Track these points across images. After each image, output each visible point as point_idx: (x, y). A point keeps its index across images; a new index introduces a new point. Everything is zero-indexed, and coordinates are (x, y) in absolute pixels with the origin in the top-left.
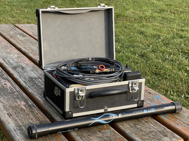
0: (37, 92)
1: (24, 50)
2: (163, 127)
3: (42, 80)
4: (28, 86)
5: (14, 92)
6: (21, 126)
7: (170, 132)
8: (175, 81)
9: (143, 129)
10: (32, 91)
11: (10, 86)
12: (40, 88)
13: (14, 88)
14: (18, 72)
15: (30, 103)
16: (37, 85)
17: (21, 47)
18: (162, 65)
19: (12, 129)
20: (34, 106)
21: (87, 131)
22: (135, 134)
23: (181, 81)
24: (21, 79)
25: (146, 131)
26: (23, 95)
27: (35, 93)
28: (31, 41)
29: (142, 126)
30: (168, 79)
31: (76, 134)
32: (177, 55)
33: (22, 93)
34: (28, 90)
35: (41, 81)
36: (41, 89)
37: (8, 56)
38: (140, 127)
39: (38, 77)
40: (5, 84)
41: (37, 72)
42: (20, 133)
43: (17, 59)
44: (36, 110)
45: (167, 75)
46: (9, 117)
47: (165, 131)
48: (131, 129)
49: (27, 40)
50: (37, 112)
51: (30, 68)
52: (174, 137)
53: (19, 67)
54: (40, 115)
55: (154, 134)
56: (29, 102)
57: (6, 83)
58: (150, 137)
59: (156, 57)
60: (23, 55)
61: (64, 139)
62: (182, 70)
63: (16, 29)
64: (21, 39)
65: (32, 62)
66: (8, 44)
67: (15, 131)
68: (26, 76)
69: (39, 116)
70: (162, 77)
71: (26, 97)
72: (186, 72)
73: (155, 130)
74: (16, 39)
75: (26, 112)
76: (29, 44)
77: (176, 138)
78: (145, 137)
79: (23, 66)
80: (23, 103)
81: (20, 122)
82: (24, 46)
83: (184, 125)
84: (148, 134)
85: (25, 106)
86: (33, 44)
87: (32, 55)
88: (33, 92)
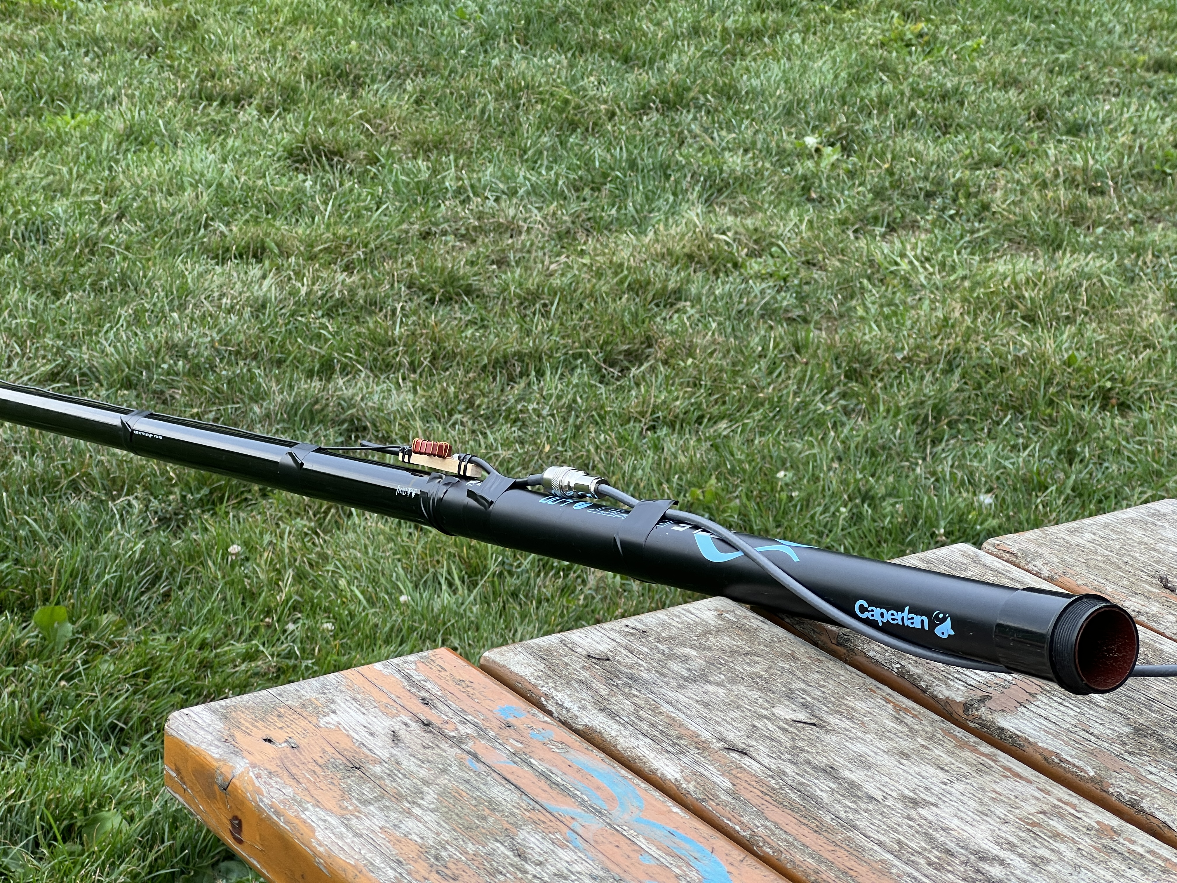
29: (761, 717)
47: (604, 691)
73: (672, 695)
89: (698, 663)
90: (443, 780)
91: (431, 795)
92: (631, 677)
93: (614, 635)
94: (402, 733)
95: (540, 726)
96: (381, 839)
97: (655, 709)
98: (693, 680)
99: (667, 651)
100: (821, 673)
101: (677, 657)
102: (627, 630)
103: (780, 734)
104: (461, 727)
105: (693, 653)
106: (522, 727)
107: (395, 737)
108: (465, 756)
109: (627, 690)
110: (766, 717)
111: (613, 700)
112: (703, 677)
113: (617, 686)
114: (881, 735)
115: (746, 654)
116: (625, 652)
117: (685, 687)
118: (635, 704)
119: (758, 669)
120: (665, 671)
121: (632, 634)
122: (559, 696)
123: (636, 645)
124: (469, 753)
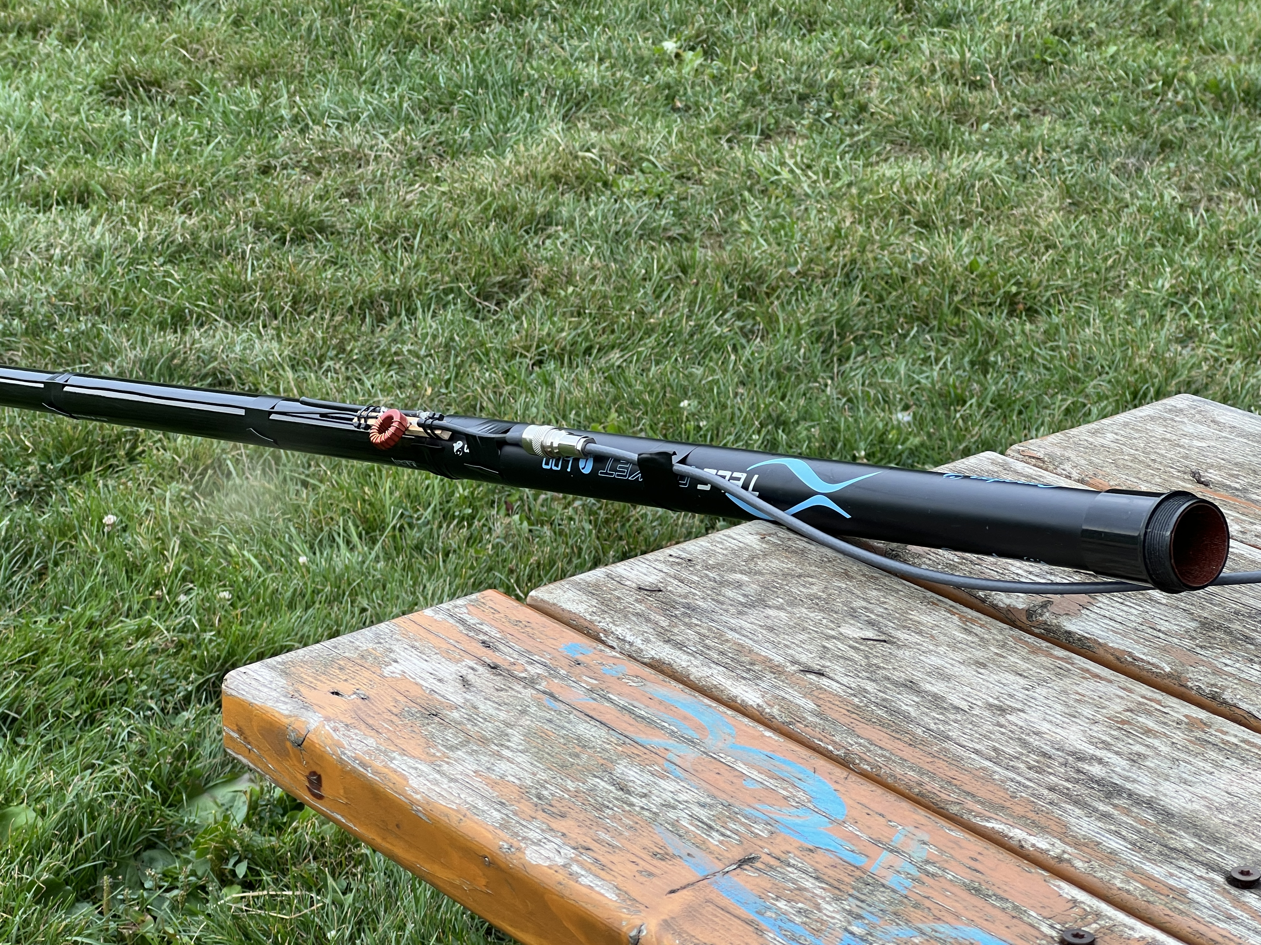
89: (752, 589)
90: (526, 721)
91: (516, 738)
92: (688, 606)
93: (660, 566)
94: (471, 677)
95: (611, 661)
96: (477, 782)
97: (720, 636)
98: (752, 606)
99: (718, 578)
100: (879, 590)
101: (730, 584)
102: (671, 559)
103: (852, 653)
104: (529, 668)
105: (745, 578)
106: (591, 663)
107: (465, 682)
108: (541, 695)
109: (687, 620)
110: (834, 637)
111: (676, 630)
112: (760, 602)
113: (676, 616)
114: (954, 646)
115: (800, 576)
116: (676, 582)
117: (746, 613)
118: (699, 634)
119: (815, 590)
120: (721, 598)
121: (678, 564)
122: (619, 631)
123: (685, 574)
124: (544, 693)
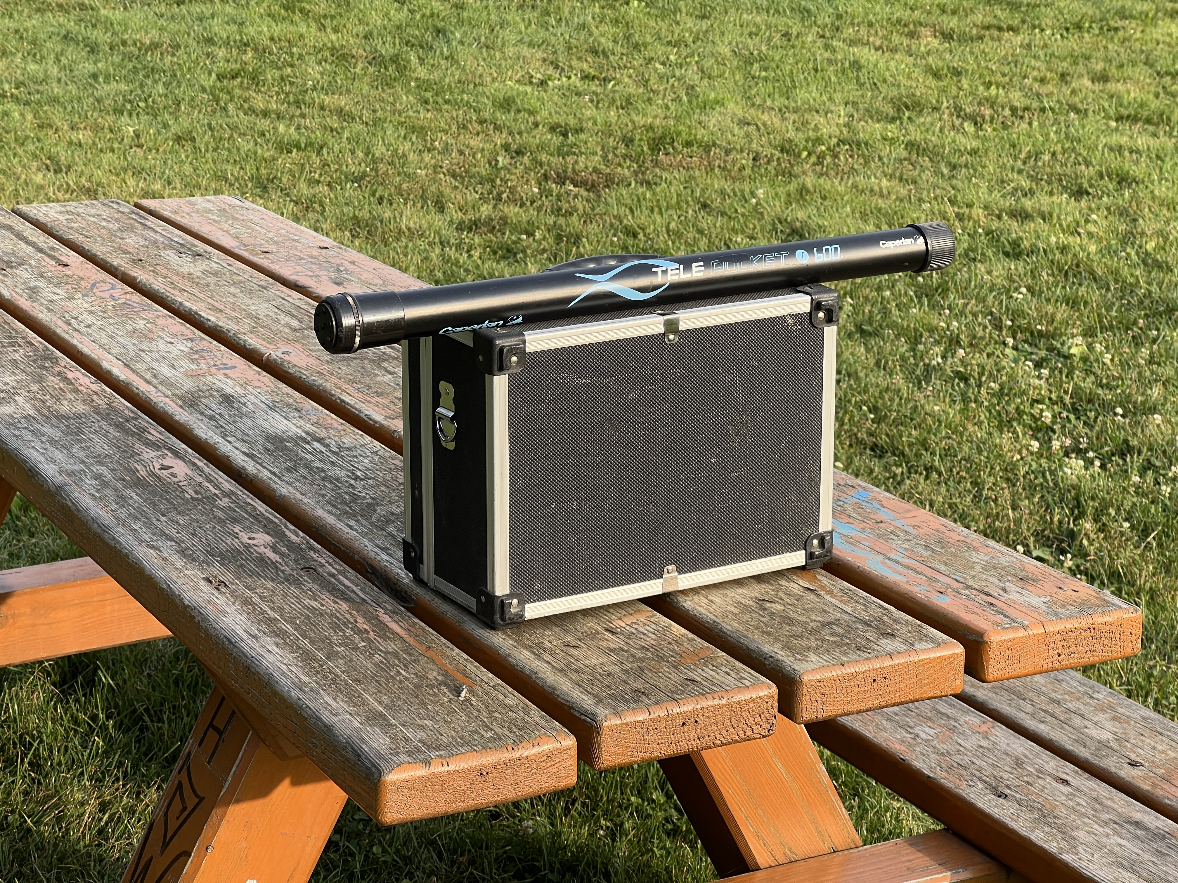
0: (316, 493)
1: (213, 319)
2: (881, 607)
3: (327, 446)
4: (270, 471)
5: (211, 499)
6: (276, 619)
7: (907, 622)
8: (975, 484)
9: (793, 615)
10: (292, 490)
11: (189, 472)
12: (323, 479)
13: (210, 481)
14: (211, 418)
15: (293, 537)
16: (308, 466)
17: (194, 308)
18: (908, 400)
19: (240, 631)
20: (312, 548)
21: (556, 629)
22: (763, 632)
23: (1008, 480)
24: (229, 447)
25: (805, 622)
26: (255, 509)
27: (306, 500)
28: (236, 278)
29: (793, 605)
30: (940, 474)
31: (511, 642)
32: (989, 350)
33: (249, 500)
34: (275, 486)
35: (323, 449)
36: (331, 482)
37: (143, 351)
38: (780, 607)
39: (307, 433)
40: (164, 468)
41: (297, 414)
42: (277, 645)
43: (192, 361)
44: (328, 562)
45: (933, 454)
46: (215, 592)
47: (886, 618)
48: (747, 617)
49: (215, 274)
50: (334, 571)
51: (264, 399)
52: (926, 637)
53: (207, 394)
54: (347, 582)
55: (840, 630)
56: (288, 533)
57: (167, 462)
58: (823, 640)
59: (878, 364)
60: (215, 342)
61: (466, 660)
62: (1015, 424)
63: (149, 223)
64: (185, 270)
65: (265, 373)
66: (128, 296)
67: (255, 637)
68: (250, 433)
69: (344, 585)
70: (907, 463)
71: (270, 516)
72: (1040, 435)
73: (844, 616)
74: (164, 271)
75: (283, 572)
76: (233, 290)
77: (933, 640)
78: (804, 643)
79: (228, 391)
80: (262, 539)
81: (267, 609)
82: (210, 301)
83: (967, 595)
84: (813, 632)
85: (274, 549)
86: (250, 293)
87: (260, 341)
88: (299, 496)
110: (789, 605)
116: (871, 639)
117: (835, 620)
120: (847, 628)
124: (962, 583)
